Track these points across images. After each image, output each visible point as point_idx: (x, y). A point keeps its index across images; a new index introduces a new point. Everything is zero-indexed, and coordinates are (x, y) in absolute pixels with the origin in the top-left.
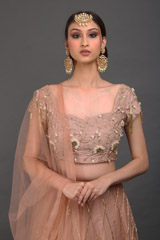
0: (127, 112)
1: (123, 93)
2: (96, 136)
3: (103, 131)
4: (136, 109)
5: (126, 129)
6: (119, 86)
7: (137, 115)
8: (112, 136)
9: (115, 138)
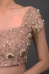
0: (33, 27)
1: (30, 12)
2: (7, 45)
3: (12, 41)
4: (40, 24)
5: (34, 38)
6: (27, 8)
7: (41, 29)
8: (19, 45)
9: (23, 47)
